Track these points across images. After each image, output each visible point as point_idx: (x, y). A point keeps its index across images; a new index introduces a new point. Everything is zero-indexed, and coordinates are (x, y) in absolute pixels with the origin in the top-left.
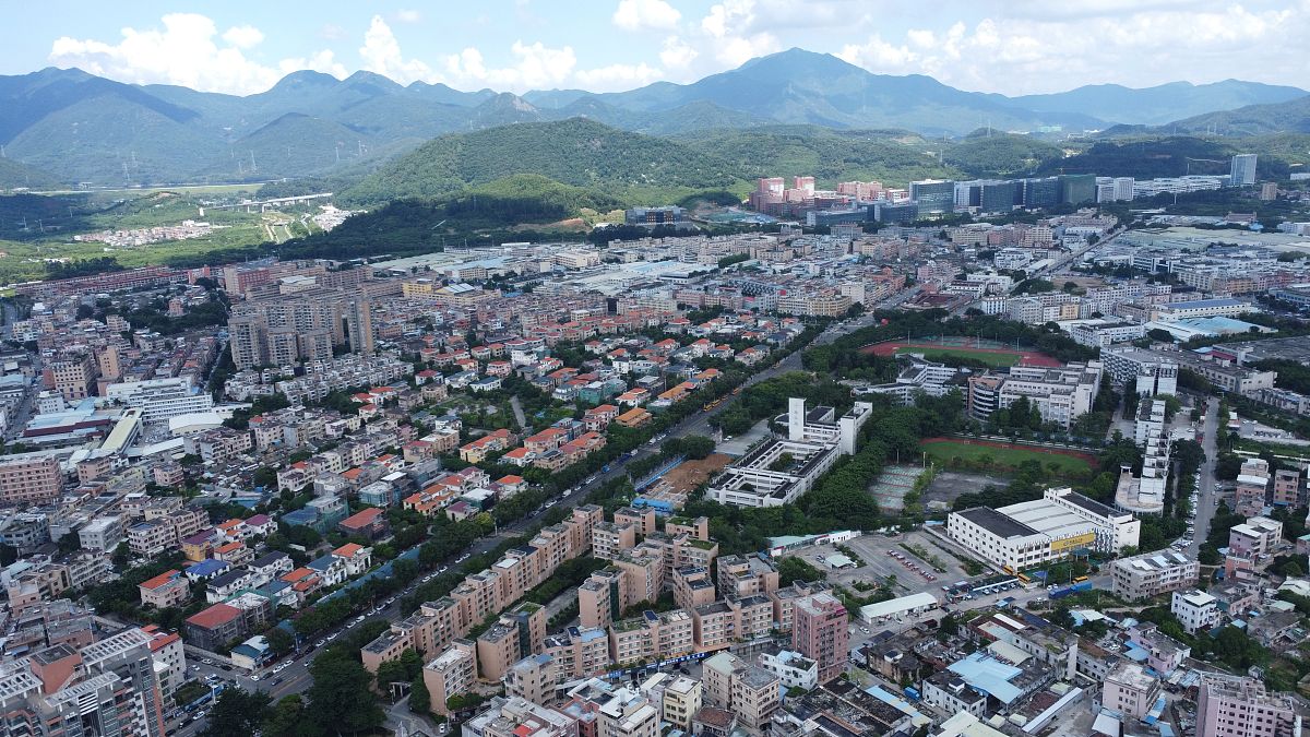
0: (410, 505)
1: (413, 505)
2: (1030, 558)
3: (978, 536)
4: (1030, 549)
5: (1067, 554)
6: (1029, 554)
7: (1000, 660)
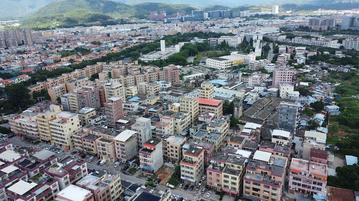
0: (44, 69)
1: (45, 68)
2: (228, 65)
3: (214, 63)
4: (228, 63)
5: (237, 65)
6: (228, 64)
7: (221, 79)
